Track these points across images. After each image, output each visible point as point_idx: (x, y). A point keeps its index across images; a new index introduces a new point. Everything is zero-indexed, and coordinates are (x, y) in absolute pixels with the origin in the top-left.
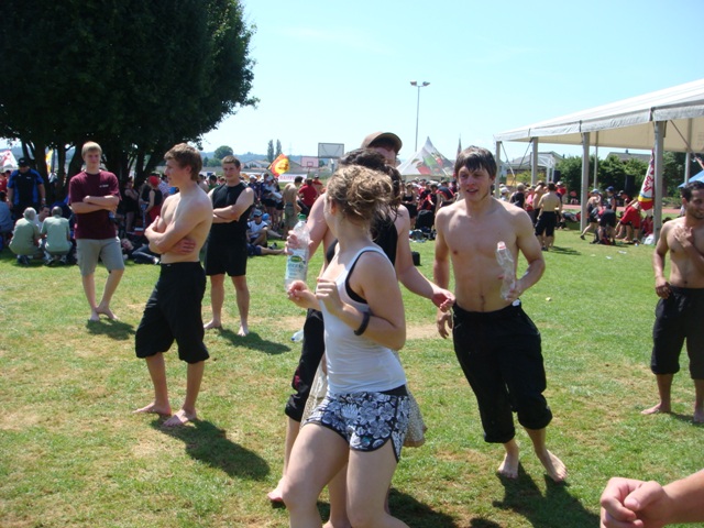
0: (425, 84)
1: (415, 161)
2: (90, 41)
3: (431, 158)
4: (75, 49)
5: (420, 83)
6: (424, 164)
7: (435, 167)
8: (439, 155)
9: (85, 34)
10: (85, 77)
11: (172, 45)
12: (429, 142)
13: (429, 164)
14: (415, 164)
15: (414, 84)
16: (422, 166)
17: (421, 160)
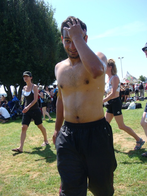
0: (123, 58)
1: (124, 79)
2: (18, 48)
3: (129, 77)
4: (14, 51)
5: (121, 58)
6: (127, 79)
7: (131, 80)
8: (131, 76)
9: (16, 46)
10: (18, 60)
11: (45, 47)
12: (128, 73)
13: (129, 79)
14: (125, 80)
15: (119, 58)
16: (127, 80)
17: (126, 78)
